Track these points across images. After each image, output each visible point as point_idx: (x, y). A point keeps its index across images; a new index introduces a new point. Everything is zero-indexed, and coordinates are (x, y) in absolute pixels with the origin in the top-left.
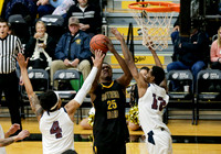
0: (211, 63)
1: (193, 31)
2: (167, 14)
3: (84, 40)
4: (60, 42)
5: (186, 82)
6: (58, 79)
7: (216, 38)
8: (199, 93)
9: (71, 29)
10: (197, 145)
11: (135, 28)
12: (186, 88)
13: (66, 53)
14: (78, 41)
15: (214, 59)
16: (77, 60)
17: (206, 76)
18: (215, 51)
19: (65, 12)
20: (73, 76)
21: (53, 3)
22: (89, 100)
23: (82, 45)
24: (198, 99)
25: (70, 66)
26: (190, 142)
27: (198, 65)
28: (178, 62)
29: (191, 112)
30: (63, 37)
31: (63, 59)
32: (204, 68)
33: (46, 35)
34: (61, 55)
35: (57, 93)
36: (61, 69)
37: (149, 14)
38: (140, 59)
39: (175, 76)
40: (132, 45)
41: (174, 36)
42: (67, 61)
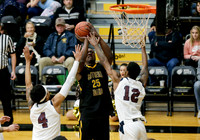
0: (185, 60)
1: (168, 31)
2: (144, 16)
3: (69, 39)
4: (48, 41)
5: (161, 77)
6: (46, 74)
7: (188, 38)
8: (174, 87)
9: (58, 29)
10: (171, 135)
11: (116, 28)
12: (162, 83)
13: (53, 50)
14: (64, 40)
15: (187, 57)
16: (63, 57)
17: (179, 72)
18: (188, 50)
19: (52, 13)
20: (60, 72)
21: (41, 5)
22: (74, 93)
23: (68, 44)
24: (173, 92)
25: (57, 63)
26: (165, 132)
27: (172, 62)
28: (154, 59)
29: (166, 105)
30: (51, 36)
31: (50, 56)
32: (178, 64)
33: (35, 34)
34: (49, 52)
35: (45, 87)
36: (48, 65)
37: (128, 16)
38: (120, 56)
39: (152, 72)
40: (113, 44)
41: (151, 36)
42: (54, 58)
